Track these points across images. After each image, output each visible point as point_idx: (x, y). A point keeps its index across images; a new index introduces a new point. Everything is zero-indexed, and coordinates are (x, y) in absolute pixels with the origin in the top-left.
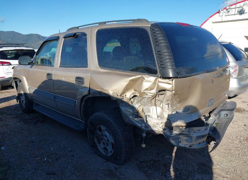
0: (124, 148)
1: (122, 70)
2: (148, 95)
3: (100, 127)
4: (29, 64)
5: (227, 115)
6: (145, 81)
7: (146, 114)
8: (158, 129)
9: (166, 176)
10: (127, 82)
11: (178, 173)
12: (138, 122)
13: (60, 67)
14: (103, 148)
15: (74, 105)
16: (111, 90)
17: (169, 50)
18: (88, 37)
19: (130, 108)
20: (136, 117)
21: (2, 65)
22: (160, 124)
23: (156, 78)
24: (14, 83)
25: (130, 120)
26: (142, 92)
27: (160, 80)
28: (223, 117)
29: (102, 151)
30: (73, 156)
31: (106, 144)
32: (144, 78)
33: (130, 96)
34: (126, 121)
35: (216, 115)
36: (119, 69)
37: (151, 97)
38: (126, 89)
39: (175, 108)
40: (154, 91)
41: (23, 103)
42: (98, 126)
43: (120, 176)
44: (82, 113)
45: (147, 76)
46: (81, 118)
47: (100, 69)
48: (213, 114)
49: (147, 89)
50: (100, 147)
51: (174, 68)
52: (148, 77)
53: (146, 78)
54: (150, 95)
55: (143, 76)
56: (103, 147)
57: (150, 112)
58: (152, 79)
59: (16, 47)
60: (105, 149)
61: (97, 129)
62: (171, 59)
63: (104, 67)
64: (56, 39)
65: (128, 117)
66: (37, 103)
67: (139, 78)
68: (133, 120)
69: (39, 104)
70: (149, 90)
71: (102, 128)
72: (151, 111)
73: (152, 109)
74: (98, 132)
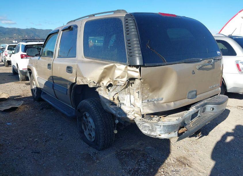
0: (102, 134)
1: (101, 59)
2: (120, 83)
3: (85, 114)
4: (36, 56)
5: (213, 109)
6: (116, 69)
7: (121, 102)
8: (130, 116)
9: (139, 165)
10: (102, 70)
11: (153, 163)
12: (113, 110)
13: (58, 57)
14: (88, 135)
15: (66, 93)
16: (89, 78)
17: (137, 39)
18: (79, 29)
19: (107, 96)
20: (111, 105)
21: (26, 58)
22: (132, 111)
23: (126, 66)
24: (29, 74)
25: (107, 107)
26: (114, 80)
27: (129, 68)
28: (209, 111)
29: (88, 137)
30: (62, 139)
31: (90, 130)
32: (116, 67)
33: (107, 84)
34: (105, 108)
35: (197, 108)
36: (98, 58)
37: (123, 85)
38: (103, 77)
39: (146, 96)
40: (125, 79)
41: (35, 92)
42: (84, 113)
43: (96, 160)
44: (72, 100)
45: (119, 64)
46: (72, 104)
47: (85, 58)
48: (194, 107)
49: (118, 77)
50: (86, 133)
51: (140, 56)
52: (119, 66)
53: (118, 67)
54: (122, 83)
55: (115, 64)
56: (88, 133)
57: (124, 100)
58: (123, 67)
59: (40, 42)
60: (90, 135)
61: (84, 116)
62: (138, 47)
63: (88, 57)
64: (57, 32)
65: (106, 105)
66: (44, 92)
67: (112, 66)
68: (110, 108)
69: (45, 93)
70: (120, 78)
71: (87, 114)
72: (126, 99)
73: (126, 97)
74: (84, 119)
